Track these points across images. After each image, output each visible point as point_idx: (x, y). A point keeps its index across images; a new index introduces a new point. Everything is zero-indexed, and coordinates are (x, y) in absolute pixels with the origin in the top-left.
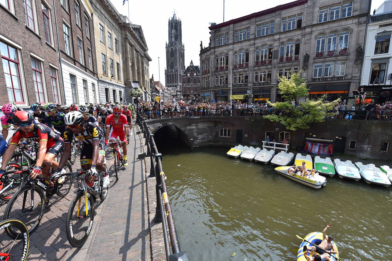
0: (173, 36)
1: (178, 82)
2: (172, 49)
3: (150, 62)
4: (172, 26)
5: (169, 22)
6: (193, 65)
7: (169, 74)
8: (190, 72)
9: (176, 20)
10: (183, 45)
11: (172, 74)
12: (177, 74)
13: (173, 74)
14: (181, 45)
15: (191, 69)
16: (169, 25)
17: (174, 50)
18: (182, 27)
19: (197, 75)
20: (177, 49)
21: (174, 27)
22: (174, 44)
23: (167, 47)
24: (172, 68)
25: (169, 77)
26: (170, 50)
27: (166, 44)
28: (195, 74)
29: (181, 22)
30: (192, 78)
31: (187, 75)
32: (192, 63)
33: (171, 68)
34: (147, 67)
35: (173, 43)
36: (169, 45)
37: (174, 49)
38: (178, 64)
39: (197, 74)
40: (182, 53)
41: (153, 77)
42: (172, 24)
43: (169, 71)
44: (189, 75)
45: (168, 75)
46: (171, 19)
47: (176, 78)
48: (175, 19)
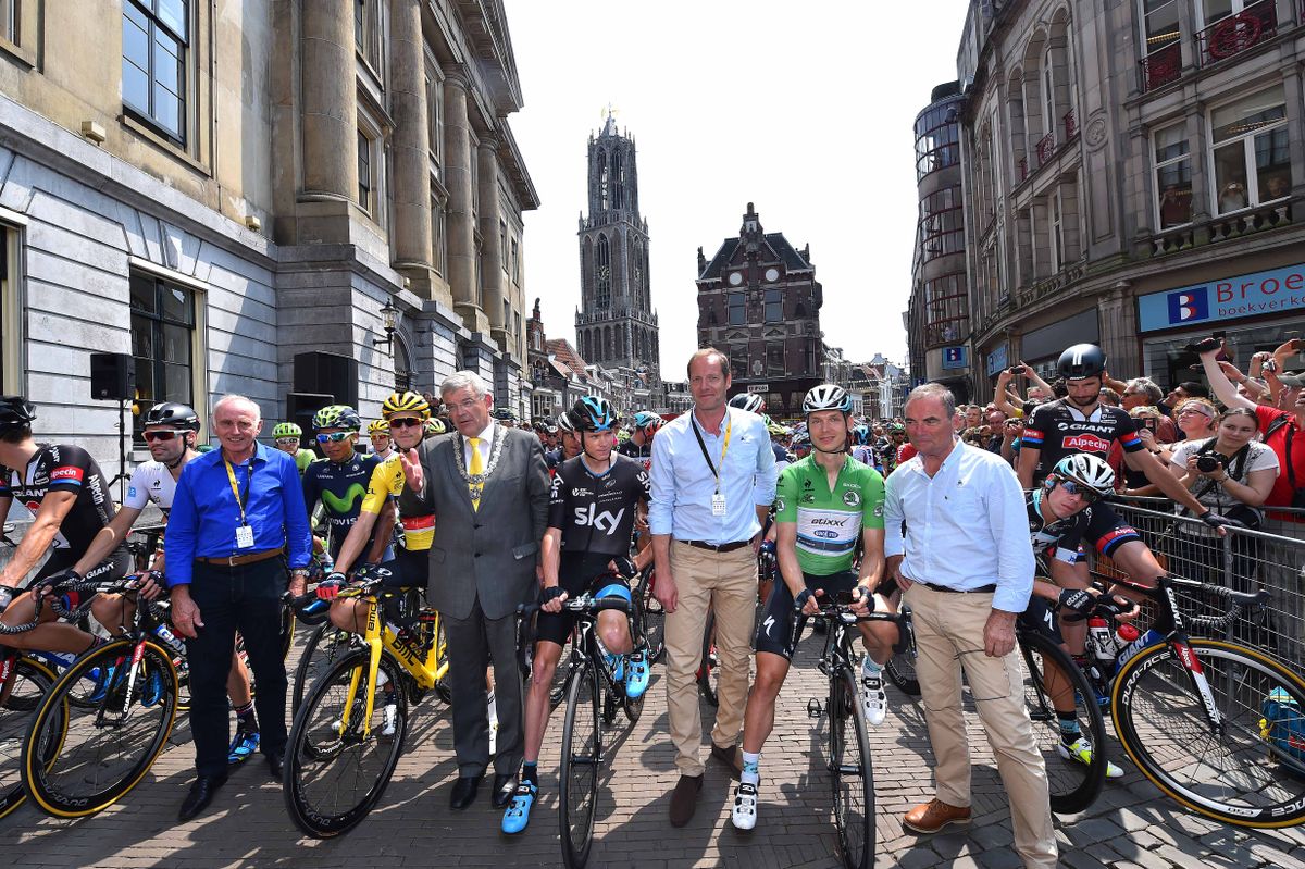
0: (604, 193)
1: (626, 357)
2: (602, 237)
3: (526, 215)
4: (602, 158)
5: (591, 148)
6: (760, 229)
7: (592, 328)
8: (745, 265)
9: (617, 137)
10: (643, 220)
11: (602, 326)
12: (625, 325)
13: (607, 328)
14: (637, 222)
15: (752, 247)
16: (590, 156)
17: (611, 241)
18: (637, 161)
19: (783, 277)
20: (622, 234)
21: (608, 160)
22: (608, 219)
23: (584, 231)
24: (602, 305)
25: (593, 338)
26: (595, 242)
27: (581, 220)
28: (772, 275)
29: (632, 146)
30: (755, 293)
31: (726, 283)
32: (751, 215)
33: (600, 305)
34: (511, 233)
35: (608, 216)
36: (593, 225)
37: (609, 236)
38: (626, 291)
39: (782, 272)
40: (639, 251)
41: (536, 312)
42: (602, 150)
43: (594, 318)
44: (736, 279)
45: (588, 331)
46: (596, 136)
47: (618, 341)
48: (612, 133)
